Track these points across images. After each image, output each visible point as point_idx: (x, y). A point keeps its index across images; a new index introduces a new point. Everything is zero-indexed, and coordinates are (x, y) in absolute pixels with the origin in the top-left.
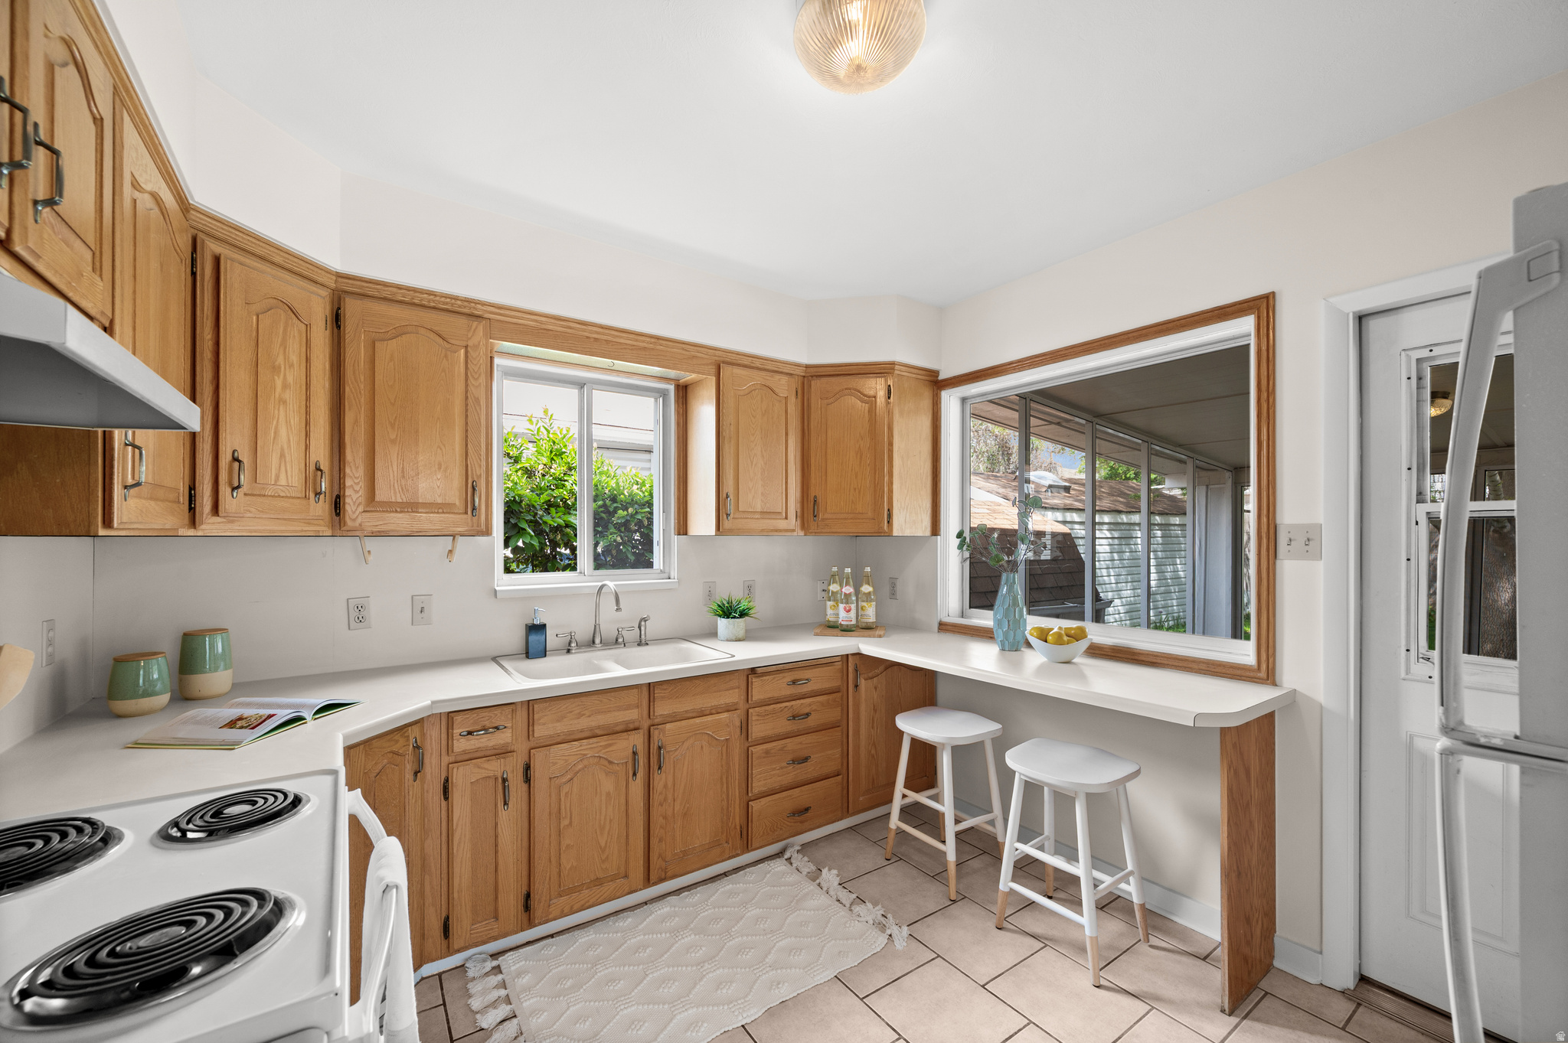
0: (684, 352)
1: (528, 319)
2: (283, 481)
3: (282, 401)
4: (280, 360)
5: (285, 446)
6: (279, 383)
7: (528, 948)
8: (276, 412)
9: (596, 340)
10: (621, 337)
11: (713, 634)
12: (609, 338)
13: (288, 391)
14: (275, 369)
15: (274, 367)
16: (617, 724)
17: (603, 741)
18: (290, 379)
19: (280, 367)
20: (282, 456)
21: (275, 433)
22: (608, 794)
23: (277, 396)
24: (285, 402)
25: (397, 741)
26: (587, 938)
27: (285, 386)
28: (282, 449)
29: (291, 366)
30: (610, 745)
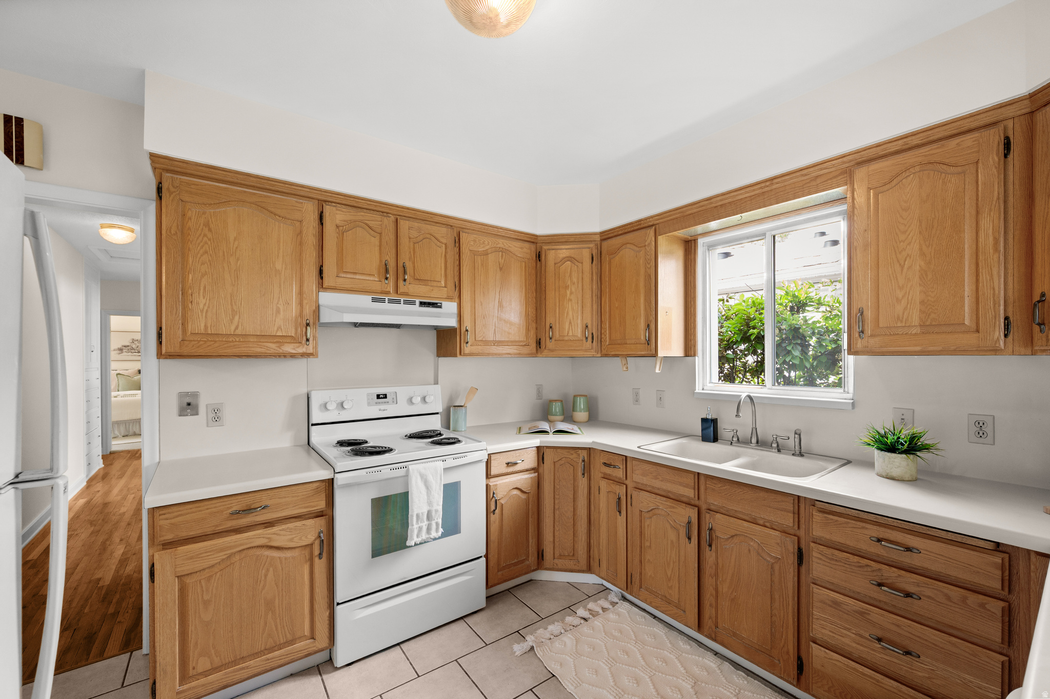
0: (803, 178)
1: (676, 214)
2: (571, 334)
3: (570, 300)
4: (569, 283)
5: (571, 319)
6: (568, 292)
7: (637, 609)
8: (567, 305)
9: (721, 206)
10: (741, 194)
11: (869, 464)
12: (730, 200)
13: (572, 295)
14: (567, 287)
15: (566, 287)
16: (683, 496)
17: (669, 503)
18: (573, 290)
19: (569, 286)
20: (570, 323)
21: (567, 314)
22: (672, 542)
23: (568, 298)
24: (571, 300)
25: (572, 454)
26: (658, 631)
27: (571, 293)
28: (570, 320)
29: (574, 284)
30: (673, 507)
